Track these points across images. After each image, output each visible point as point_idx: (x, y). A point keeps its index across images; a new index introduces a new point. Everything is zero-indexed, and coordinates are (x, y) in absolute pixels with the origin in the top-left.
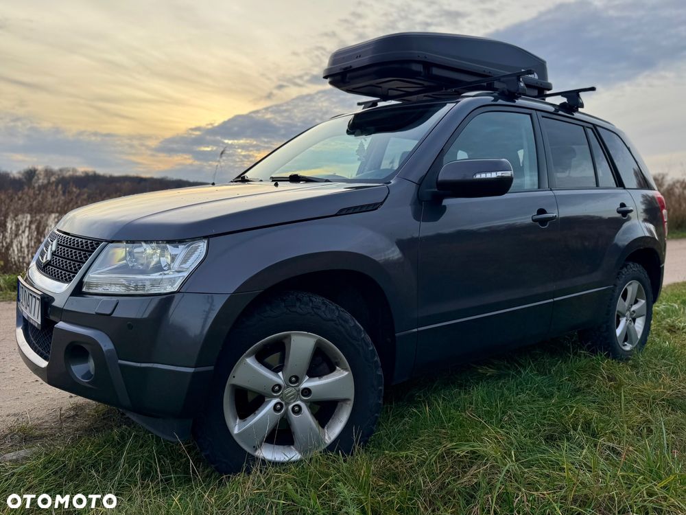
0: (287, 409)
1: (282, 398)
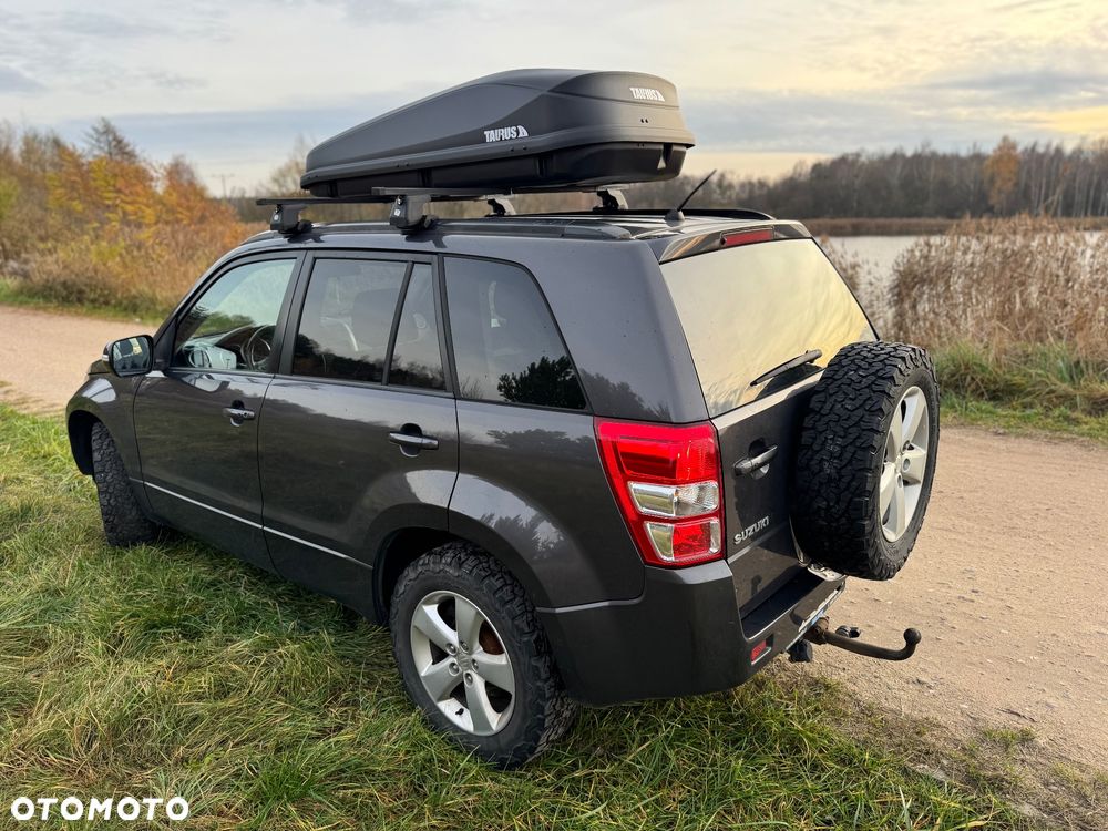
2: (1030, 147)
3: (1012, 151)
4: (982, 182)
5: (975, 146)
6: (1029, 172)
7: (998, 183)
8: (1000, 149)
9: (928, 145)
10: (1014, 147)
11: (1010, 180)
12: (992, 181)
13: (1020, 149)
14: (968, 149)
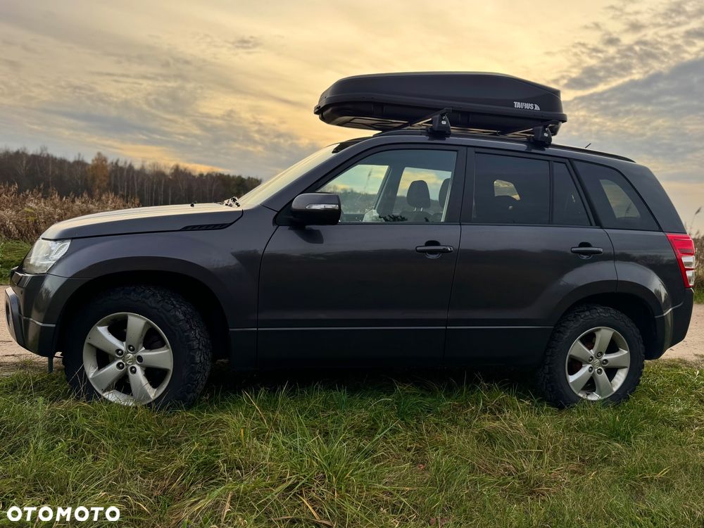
0: (127, 369)
1: (124, 360)
2: (115, 161)
3: (104, 163)
4: (86, 180)
5: (79, 155)
6: (116, 177)
7: (98, 182)
8: (96, 159)
9: (46, 149)
10: (105, 160)
11: (105, 181)
12: (93, 179)
13: (109, 161)
14: (75, 157)
